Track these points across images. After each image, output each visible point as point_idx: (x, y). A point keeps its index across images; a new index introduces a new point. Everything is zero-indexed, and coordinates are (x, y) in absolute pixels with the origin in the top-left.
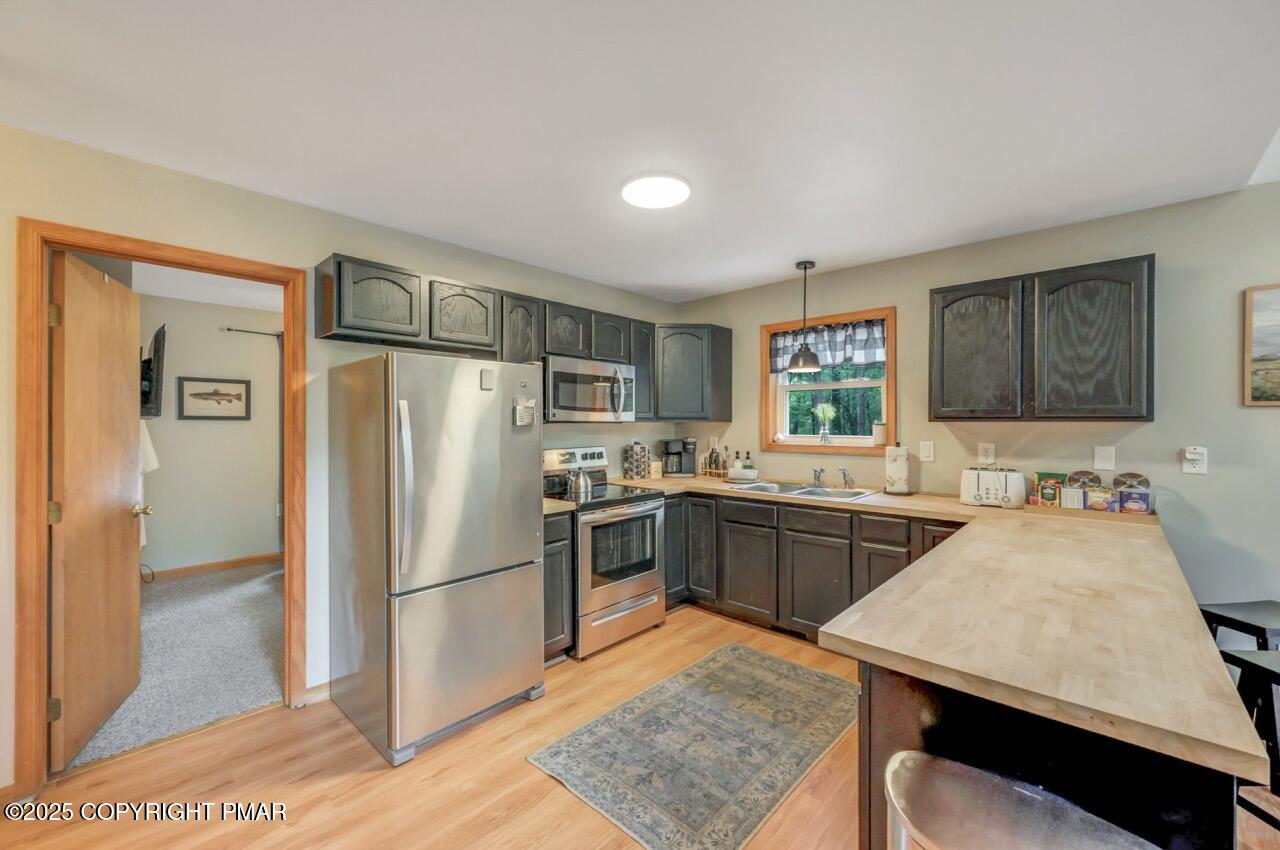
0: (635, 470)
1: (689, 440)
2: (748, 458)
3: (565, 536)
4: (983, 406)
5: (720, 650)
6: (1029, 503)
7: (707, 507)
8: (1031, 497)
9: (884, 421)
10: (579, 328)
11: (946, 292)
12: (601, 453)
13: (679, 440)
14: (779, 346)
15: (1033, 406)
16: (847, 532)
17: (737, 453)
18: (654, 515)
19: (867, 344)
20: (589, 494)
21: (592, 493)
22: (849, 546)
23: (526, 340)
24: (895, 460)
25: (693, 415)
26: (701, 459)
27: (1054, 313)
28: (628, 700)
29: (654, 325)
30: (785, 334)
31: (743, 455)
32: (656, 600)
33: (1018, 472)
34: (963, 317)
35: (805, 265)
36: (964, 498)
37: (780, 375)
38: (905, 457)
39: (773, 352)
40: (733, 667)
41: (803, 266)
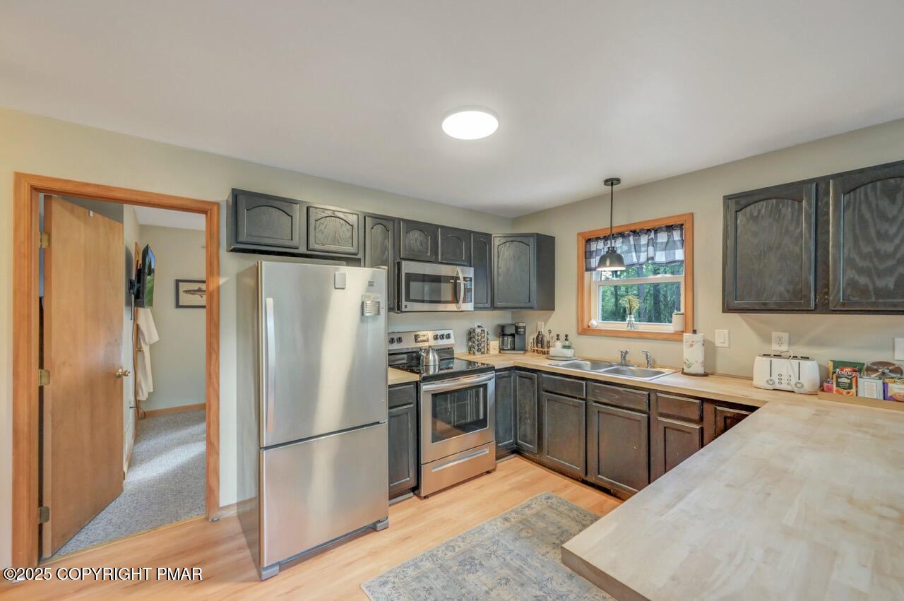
0: (477, 348)
1: (520, 325)
2: (566, 340)
3: (410, 401)
4: (774, 299)
5: (536, 498)
6: (823, 390)
7: (530, 378)
8: (825, 384)
9: (682, 311)
10: (427, 240)
11: (738, 197)
12: (449, 335)
13: (512, 324)
14: (592, 250)
15: (828, 299)
16: (645, 408)
17: (558, 335)
18: (486, 384)
19: (668, 246)
20: (437, 367)
21: (439, 366)
22: (647, 419)
23: (384, 249)
24: (692, 345)
25: (522, 305)
26: (530, 339)
27: (849, 212)
28: (451, 538)
29: (491, 235)
30: (598, 239)
31: (562, 337)
32: (488, 452)
33: (813, 360)
34: (755, 219)
35: (611, 182)
36: (756, 382)
37: (594, 272)
38: (701, 343)
39: (588, 254)
40: (545, 515)
41: (610, 183)
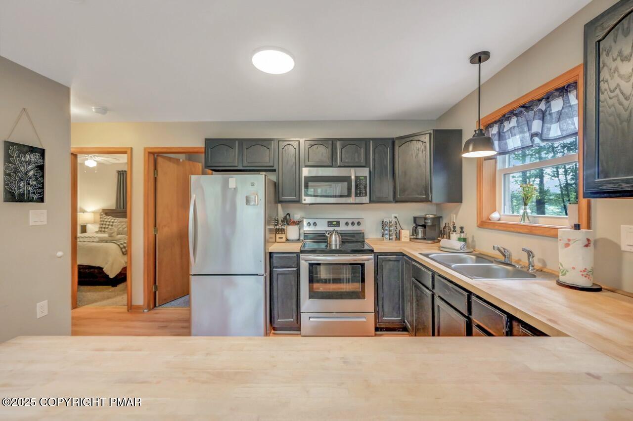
2: (462, 232)
3: (293, 266)
7: (409, 265)
10: (327, 151)
11: (601, 20)
17: (454, 227)
18: (364, 264)
22: (466, 324)
29: (393, 139)
31: (458, 230)
41: (477, 59)
